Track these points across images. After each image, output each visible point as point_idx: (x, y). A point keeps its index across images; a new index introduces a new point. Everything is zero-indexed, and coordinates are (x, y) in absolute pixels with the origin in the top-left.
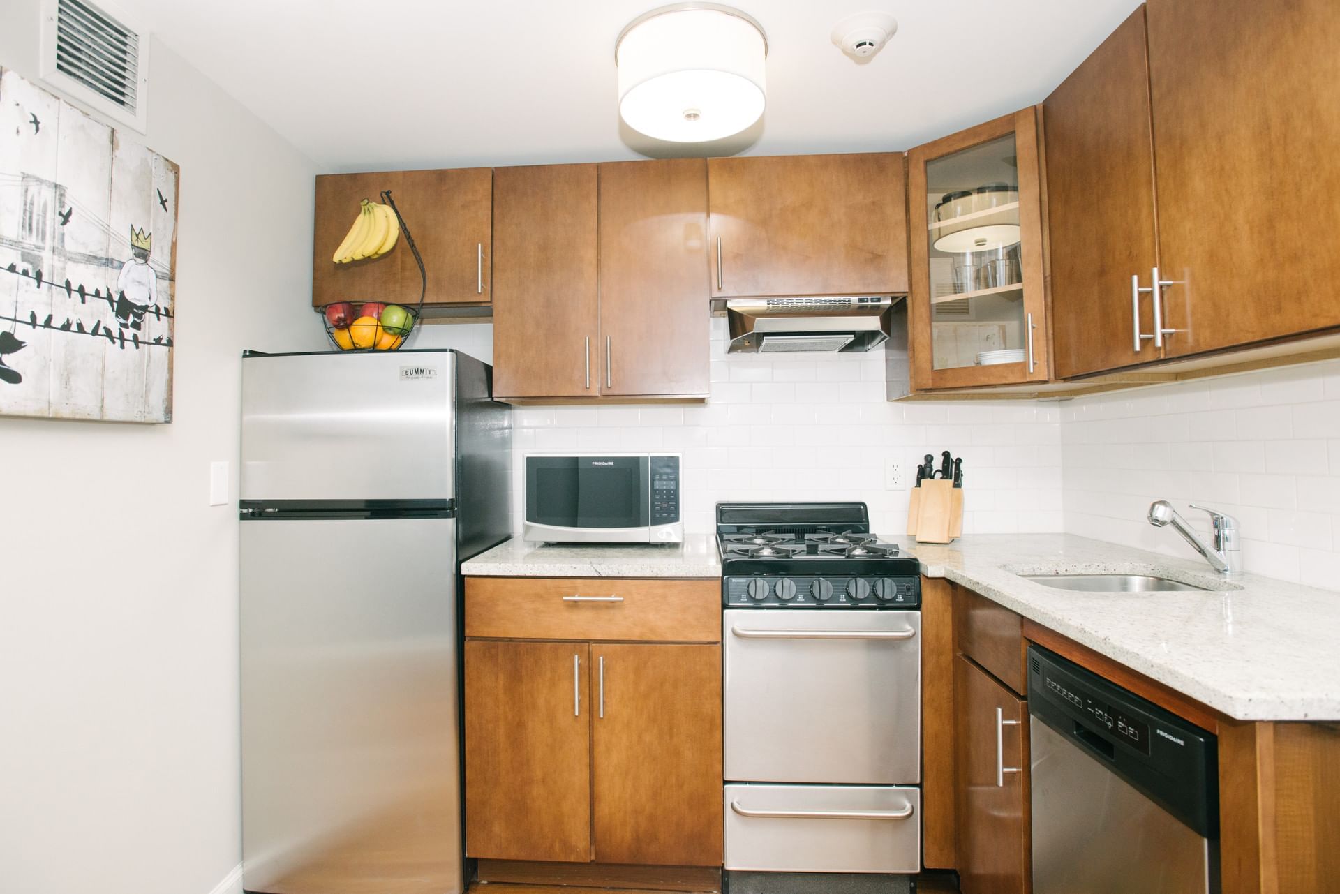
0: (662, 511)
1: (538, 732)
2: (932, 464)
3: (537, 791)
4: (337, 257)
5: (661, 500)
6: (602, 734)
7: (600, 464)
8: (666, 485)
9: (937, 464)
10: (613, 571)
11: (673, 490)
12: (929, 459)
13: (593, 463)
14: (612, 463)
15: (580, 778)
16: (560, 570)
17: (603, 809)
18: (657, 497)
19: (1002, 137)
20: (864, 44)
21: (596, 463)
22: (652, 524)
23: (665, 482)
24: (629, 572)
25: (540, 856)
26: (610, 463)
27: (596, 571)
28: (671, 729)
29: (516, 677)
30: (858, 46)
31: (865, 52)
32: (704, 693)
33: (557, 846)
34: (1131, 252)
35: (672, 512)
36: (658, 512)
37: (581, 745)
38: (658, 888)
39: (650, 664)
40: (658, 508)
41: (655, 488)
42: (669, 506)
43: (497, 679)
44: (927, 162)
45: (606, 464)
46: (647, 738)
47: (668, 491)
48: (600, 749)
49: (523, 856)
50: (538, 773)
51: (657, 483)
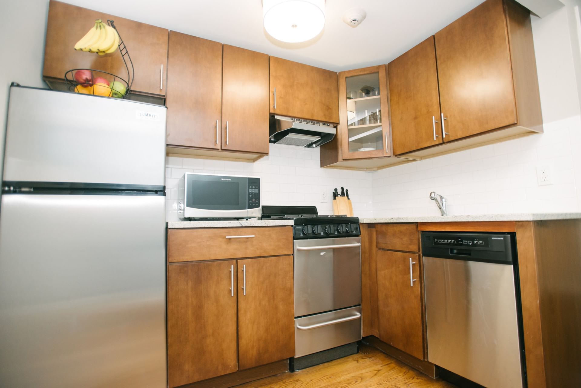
0: (252, 203)
1: (210, 308)
2: (338, 191)
3: (210, 341)
4: (78, 46)
5: (252, 198)
6: (242, 305)
7: (224, 179)
8: (254, 191)
9: (339, 191)
10: (248, 224)
11: (257, 193)
12: (336, 190)
13: (221, 179)
14: (230, 180)
15: (232, 329)
16: (223, 224)
17: (243, 342)
18: (251, 196)
19: (374, 73)
20: (356, 20)
21: (222, 179)
22: (248, 209)
23: (254, 190)
24: (256, 224)
25: (211, 375)
26: (229, 180)
27: (240, 224)
28: (274, 297)
29: (198, 281)
30: (353, 21)
31: (355, 24)
32: (287, 278)
33: (220, 367)
34: (428, 111)
35: (257, 203)
36: (251, 203)
37: (231, 312)
38: (262, 378)
39: (264, 267)
40: (250, 201)
41: (249, 192)
42: (256, 200)
43: (187, 284)
44: (346, 77)
45: (227, 180)
46: (263, 303)
47: (255, 193)
48: (241, 313)
49: (202, 378)
50: (211, 331)
51: (250, 190)
